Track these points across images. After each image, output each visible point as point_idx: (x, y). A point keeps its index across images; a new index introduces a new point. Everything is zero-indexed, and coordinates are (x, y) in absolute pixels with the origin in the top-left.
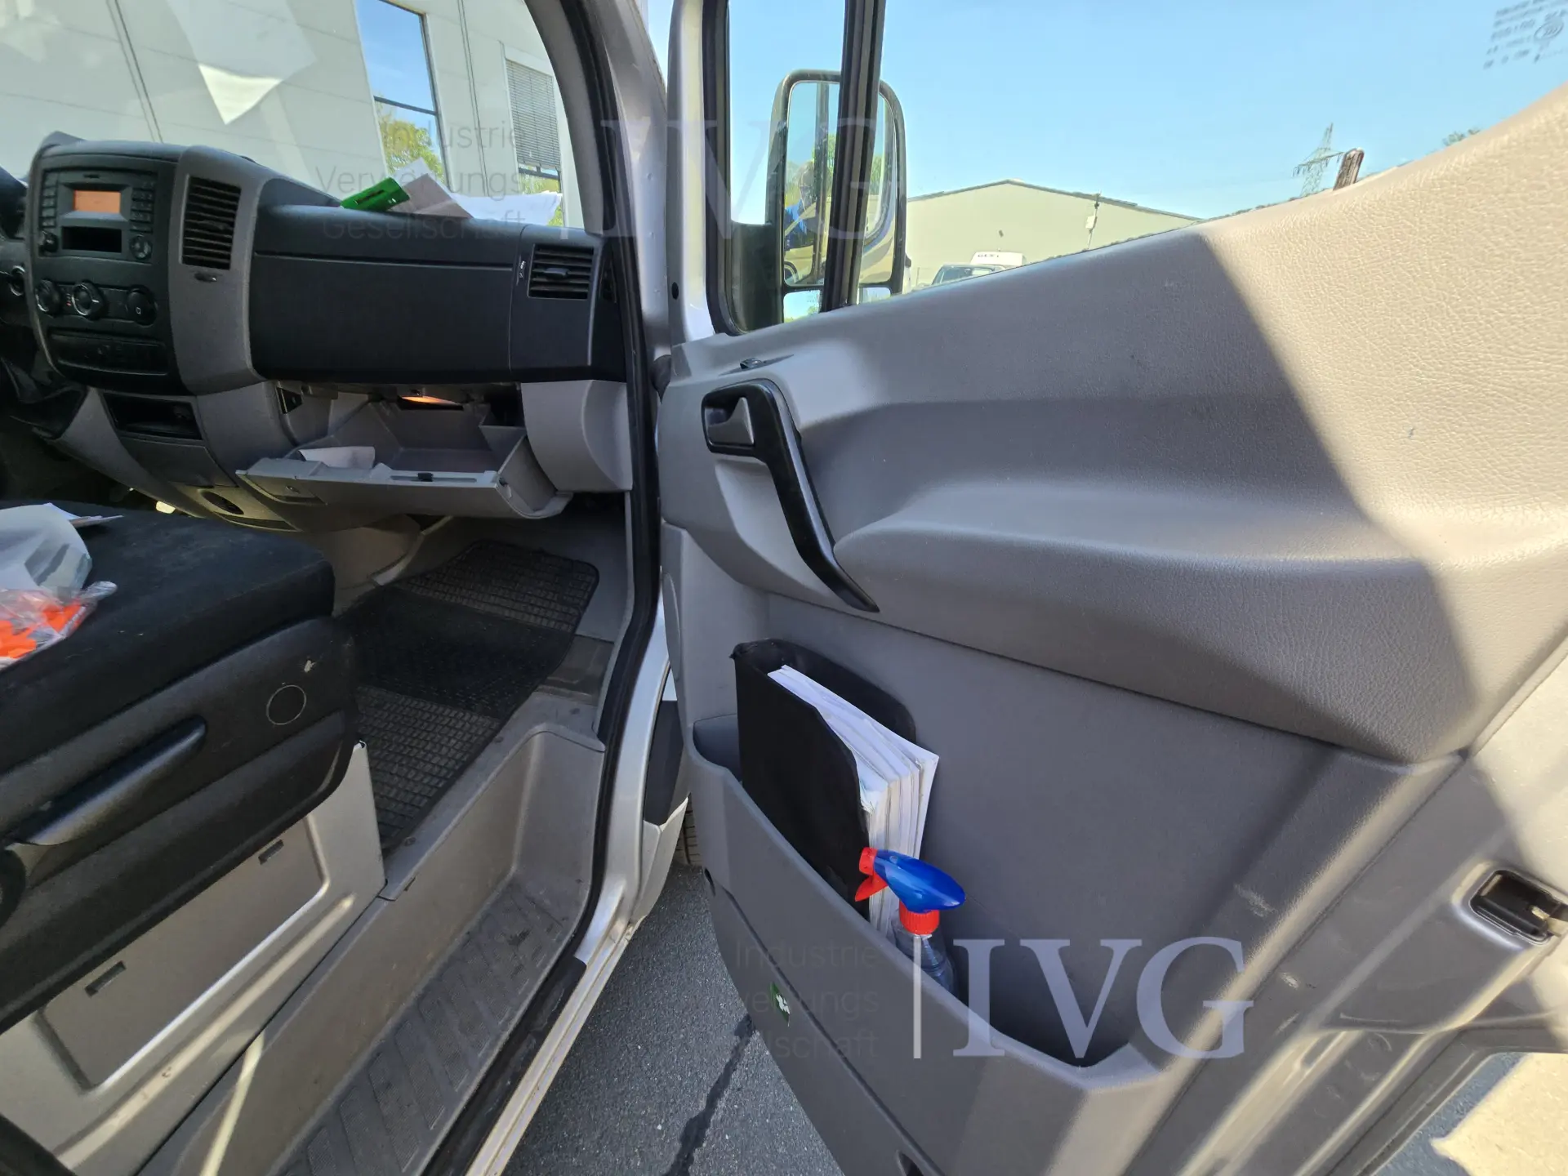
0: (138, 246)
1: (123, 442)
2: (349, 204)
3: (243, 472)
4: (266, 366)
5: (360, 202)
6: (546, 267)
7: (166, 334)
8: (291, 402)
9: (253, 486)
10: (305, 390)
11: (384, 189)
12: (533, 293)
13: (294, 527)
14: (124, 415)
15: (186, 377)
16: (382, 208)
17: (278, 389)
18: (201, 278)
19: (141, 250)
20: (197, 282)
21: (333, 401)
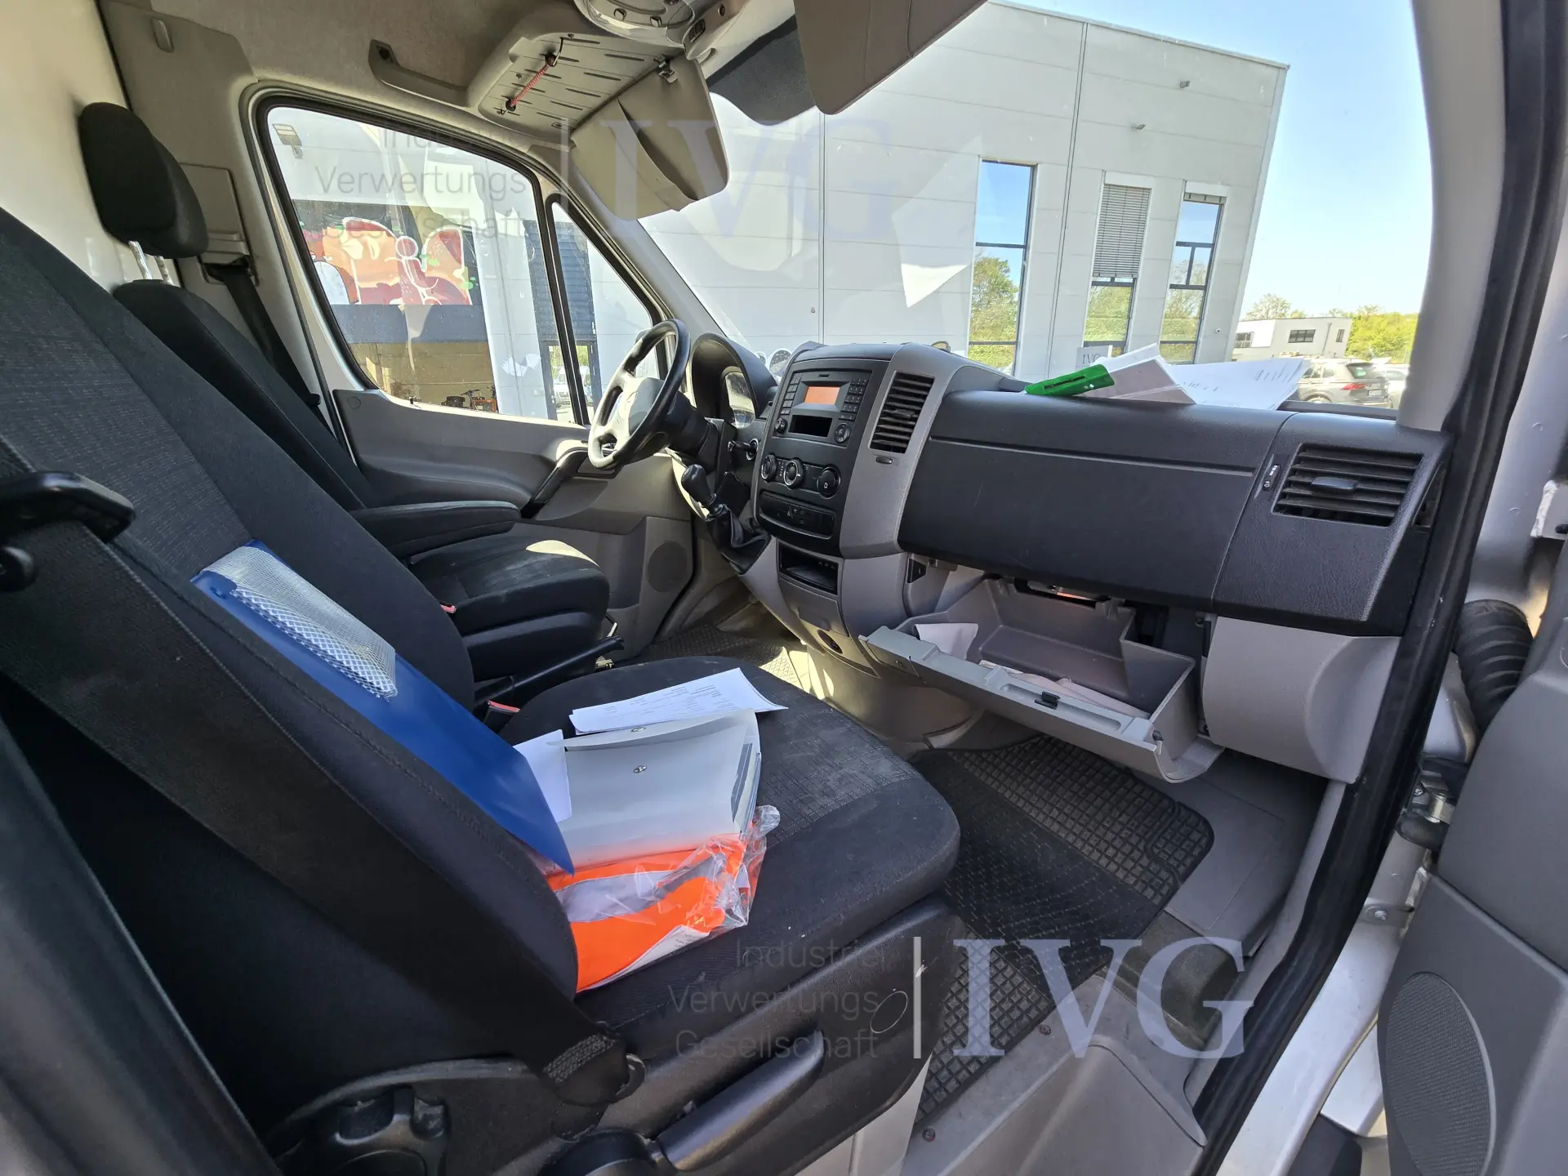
0: (840, 432)
1: (779, 581)
2: (1037, 390)
3: (865, 639)
4: (906, 541)
5: (1050, 389)
6: (1315, 474)
7: (839, 508)
8: (915, 572)
9: (868, 651)
10: (932, 563)
11: (1085, 375)
12: (1279, 508)
13: (877, 674)
14: (788, 561)
15: (844, 542)
16: (1068, 395)
17: (910, 560)
18: (880, 460)
19: (842, 436)
20: (878, 463)
21: (951, 572)
